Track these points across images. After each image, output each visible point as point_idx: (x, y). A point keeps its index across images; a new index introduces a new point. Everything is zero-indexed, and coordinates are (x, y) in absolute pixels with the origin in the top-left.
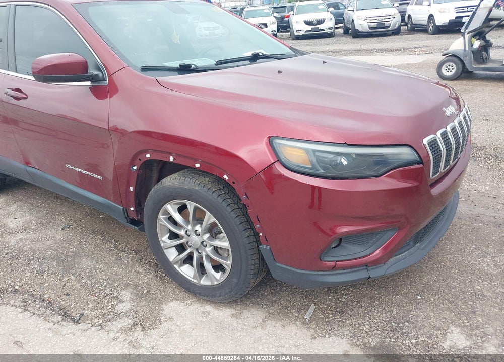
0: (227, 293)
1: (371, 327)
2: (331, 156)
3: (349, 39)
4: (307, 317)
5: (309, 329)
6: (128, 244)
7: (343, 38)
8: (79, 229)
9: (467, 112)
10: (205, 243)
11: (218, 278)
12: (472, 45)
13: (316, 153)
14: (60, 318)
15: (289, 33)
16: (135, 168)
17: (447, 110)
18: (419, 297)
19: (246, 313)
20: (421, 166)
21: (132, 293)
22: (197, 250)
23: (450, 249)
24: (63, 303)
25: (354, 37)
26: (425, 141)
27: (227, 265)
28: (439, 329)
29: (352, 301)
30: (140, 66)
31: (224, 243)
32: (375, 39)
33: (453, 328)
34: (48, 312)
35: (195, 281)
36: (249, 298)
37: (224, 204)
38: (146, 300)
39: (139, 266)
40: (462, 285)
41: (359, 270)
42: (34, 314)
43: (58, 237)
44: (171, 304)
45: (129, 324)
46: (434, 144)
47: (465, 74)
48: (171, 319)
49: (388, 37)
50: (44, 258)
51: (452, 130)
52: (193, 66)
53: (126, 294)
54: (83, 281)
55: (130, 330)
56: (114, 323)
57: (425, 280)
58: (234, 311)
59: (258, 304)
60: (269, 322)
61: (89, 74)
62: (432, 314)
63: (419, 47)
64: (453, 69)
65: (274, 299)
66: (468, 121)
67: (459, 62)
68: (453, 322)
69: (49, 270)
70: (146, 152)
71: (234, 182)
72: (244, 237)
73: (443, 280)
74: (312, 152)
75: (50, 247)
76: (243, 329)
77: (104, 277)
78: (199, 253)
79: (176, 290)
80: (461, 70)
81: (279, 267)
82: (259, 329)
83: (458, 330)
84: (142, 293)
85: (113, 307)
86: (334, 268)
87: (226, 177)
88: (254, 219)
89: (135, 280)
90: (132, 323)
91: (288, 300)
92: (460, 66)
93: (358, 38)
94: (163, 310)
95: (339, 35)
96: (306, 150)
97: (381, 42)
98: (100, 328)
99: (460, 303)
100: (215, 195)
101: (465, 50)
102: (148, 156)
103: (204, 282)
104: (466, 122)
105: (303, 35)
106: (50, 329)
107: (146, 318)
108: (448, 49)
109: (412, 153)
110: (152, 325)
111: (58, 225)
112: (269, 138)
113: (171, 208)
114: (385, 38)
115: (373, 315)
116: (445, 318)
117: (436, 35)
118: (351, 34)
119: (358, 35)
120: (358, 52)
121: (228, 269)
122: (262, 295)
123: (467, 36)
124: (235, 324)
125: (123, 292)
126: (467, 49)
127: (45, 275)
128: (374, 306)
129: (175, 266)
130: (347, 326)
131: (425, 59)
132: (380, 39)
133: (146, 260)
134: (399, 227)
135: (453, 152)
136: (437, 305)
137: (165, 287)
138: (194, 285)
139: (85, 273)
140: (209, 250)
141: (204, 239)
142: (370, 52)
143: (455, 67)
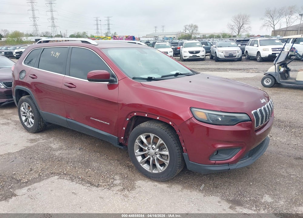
0: (166, 176)
1: (230, 193)
2: (215, 116)
3: (214, 62)
4: (201, 188)
5: (202, 193)
6: (113, 157)
7: (210, 61)
8: (88, 150)
9: (271, 102)
10: (156, 153)
11: (162, 169)
12: (280, 70)
13: (209, 115)
14: (89, 185)
15: (179, 57)
16: (128, 119)
17: (262, 101)
18: (251, 183)
19: (173, 186)
20: (251, 122)
21: (120, 177)
22: (152, 156)
23: (266, 165)
24: (88, 180)
25: (216, 61)
26: (252, 112)
27: (167, 163)
28: (259, 195)
29: (221, 183)
30: (132, 77)
31: (166, 153)
32: (228, 63)
33: (266, 195)
34: (83, 183)
35: (150, 171)
36: (174, 181)
37: (168, 135)
38: (127, 179)
39: (120, 166)
40: (271, 179)
41: (225, 166)
42: (77, 183)
43: (78, 153)
44: (139, 181)
45: (121, 188)
46: (256, 114)
47: (276, 85)
48: (140, 187)
49: (235, 62)
50: (74, 161)
51: (264, 109)
52: (153, 78)
53: (117, 177)
54: (95, 171)
55: (122, 190)
56: (114, 188)
57: (254, 177)
58: (168, 185)
59: (178, 183)
60: (185, 190)
61: (110, 79)
62: (257, 190)
63: (252, 69)
64: (270, 82)
65: (185, 181)
66: (272, 106)
67: (273, 78)
68: (266, 193)
69: (78, 166)
70: (135, 112)
71: (174, 125)
72: (176, 149)
73: (262, 177)
74: (207, 114)
75: (75, 157)
76: (173, 192)
77: (105, 170)
78: (153, 158)
79: (140, 176)
80: (274, 82)
81: (191, 163)
82: (180, 192)
83: (268, 196)
84: (125, 177)
85: (112, 182)
86: (215, 164)
87: (170, 123)
88: (181, 141)
89: (120, 172)
90: (123, 188)
91: (192, 182)
92: (274, 80)
93: (218, 62)
94: (136, 184)
95: (208, 60)
96: (205, 113)
97: (231, 65)
98: (108, 189)
99: (269, 186)
100: (164, 131)
101: (276, 72)
102: (135, 114)
103: (154, 171)
104: (271, 106)
105: (188, 59)
106: (86, 189)
107: (128, 187)
108: (267, 71)
109: (247, 116)
110: (132, 189)
111: (77, 148)
112: (190, 107)
113: (143, 137)
114: (234, 62)
115: (231, 189)
116: (263, 192)
117: (261, 63)
118: (214, 59)
119: (218, 60)
120: (219, 70)
121: (167, 165)
122: (180, 180)
123: (277, 65)
124: (169, 190)
125: (115, 176)
126: (277, 72)
127: (77, 168)
128: (231, 186)
129: (141, 164)
130: (219, 192)
131: (255, 76)
132: (231, 63)
133: (123, 164)
134: (242, 147)
135: (264, 118)
136: (259, 187)
137: (135, 175)
138: (150, 173)
139: (96, 168)
140: (158, 156)
141: (157, 151)
142: (225, 70)
143: (270, 80)
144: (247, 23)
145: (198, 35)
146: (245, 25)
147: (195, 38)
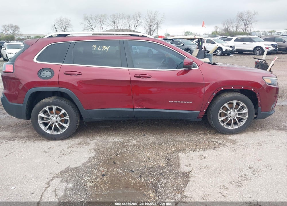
8: (151, 134)
10: (236, 114)
16: (214, 94)
27: (246, 118)
31: (246, 111)
35: (232, 128)
43: (150, 138)
71: (254, 90)
81: (262, 113)
88: (259, 100)
96: (270, 79)
102: (222, 88)
112: (262, 77)
129: (223, 126)
144: (69, 26)
145: (21, 36)
146: (68, 28)
147: (19, 40)
